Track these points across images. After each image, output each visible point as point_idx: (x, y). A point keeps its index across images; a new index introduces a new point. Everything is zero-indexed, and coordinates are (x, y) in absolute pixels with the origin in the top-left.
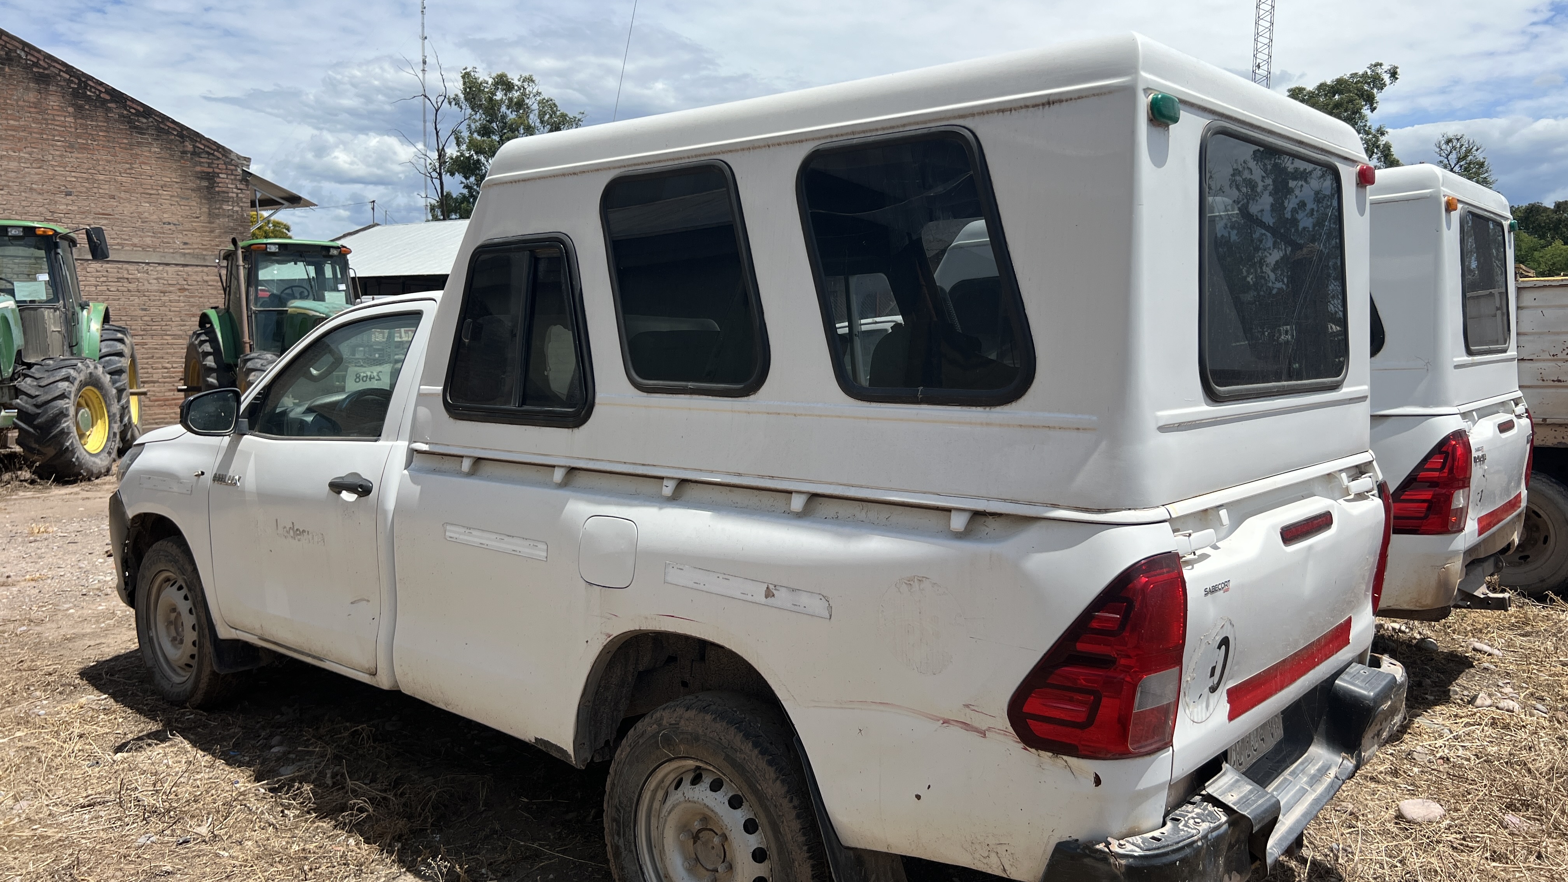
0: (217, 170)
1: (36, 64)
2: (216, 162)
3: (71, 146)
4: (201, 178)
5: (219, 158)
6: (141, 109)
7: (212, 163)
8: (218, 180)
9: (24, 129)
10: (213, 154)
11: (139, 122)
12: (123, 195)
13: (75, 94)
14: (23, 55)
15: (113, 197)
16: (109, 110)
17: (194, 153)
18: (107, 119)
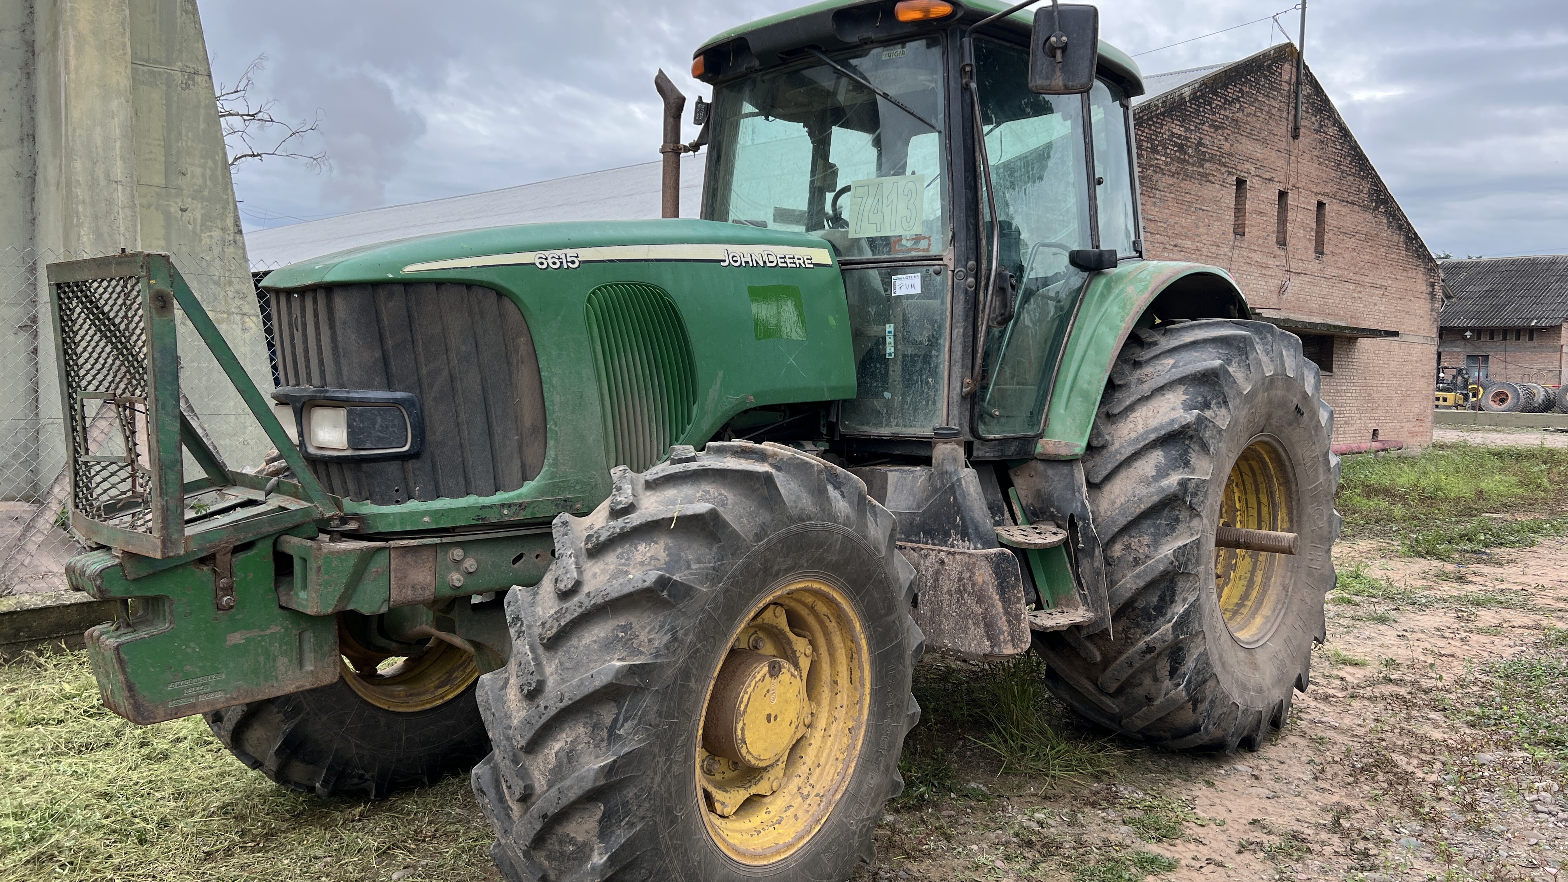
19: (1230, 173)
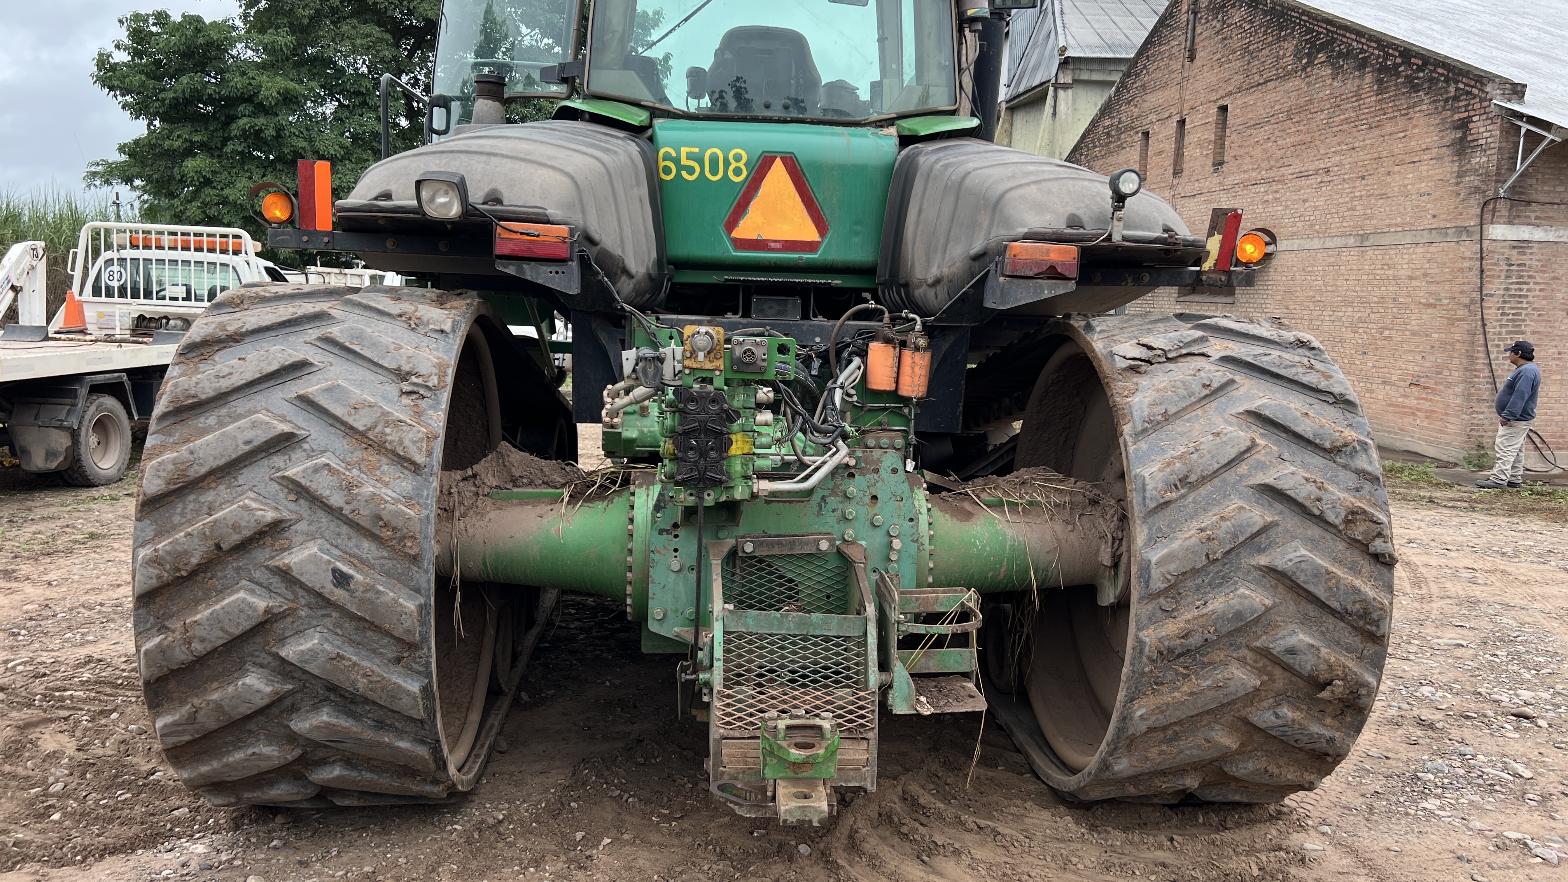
0: (1472, 113)
1: (1362, 51)
2: (1472, 102)
3: (1370, 128)
4: (1456, 128)
5: (1475, 97)
6: (1420, 63)
7: (1469, 105)
8: (1471, 125)
9: (1347, 121)
10: (1470, 93)
11: (1418, 78)
12: (1397, 168)
13: (1383, 69)
14: (1354, 44)
15: (1389, 173)
16: (1398, 75)
17: (1456, 98)
18: (1396, 85)
19: (1137, 133)
